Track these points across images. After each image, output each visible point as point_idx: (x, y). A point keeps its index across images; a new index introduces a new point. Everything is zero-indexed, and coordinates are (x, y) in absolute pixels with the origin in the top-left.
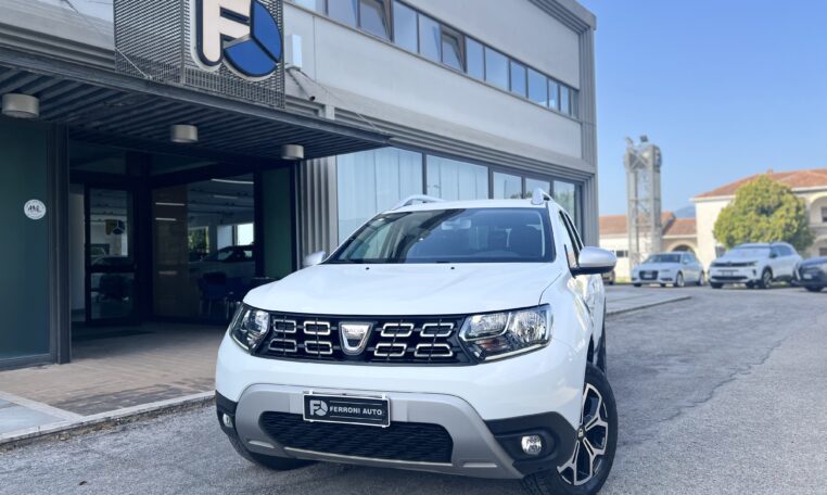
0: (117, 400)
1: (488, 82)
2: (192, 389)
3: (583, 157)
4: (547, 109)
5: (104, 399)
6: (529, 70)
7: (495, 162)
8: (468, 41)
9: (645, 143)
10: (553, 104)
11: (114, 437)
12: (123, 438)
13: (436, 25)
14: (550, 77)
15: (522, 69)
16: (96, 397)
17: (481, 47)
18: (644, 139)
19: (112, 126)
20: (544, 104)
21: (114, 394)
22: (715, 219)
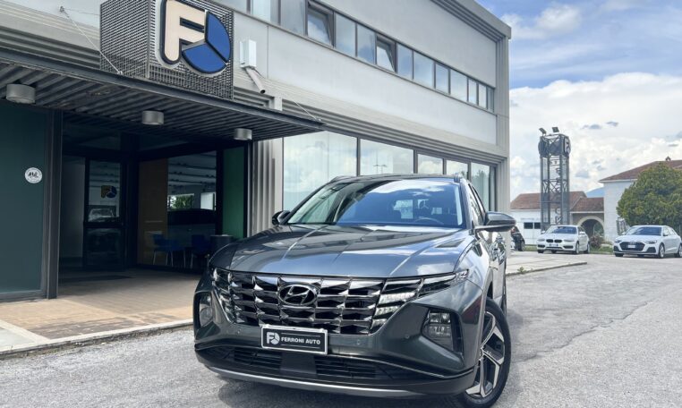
0: (81, 328)
1: (415, 80)
2: (143, 322)
3: (497, 145)
4: (468, 104)
5: (71, 327)
6: (452, 71)
7: (421, 146)
8: (399, 46)
9: (557, 133)
10: (473, 100)
11: (71, 357)
12: (78, 358)
13: (372, 33)
14: (469, 77)
15: (446, 70)
16: (65, 325)
17: (410, 51)
18: (555, 130)
19: (97, 111)
20: (464, 99)
21: (80, 324)
22: (620, 199)
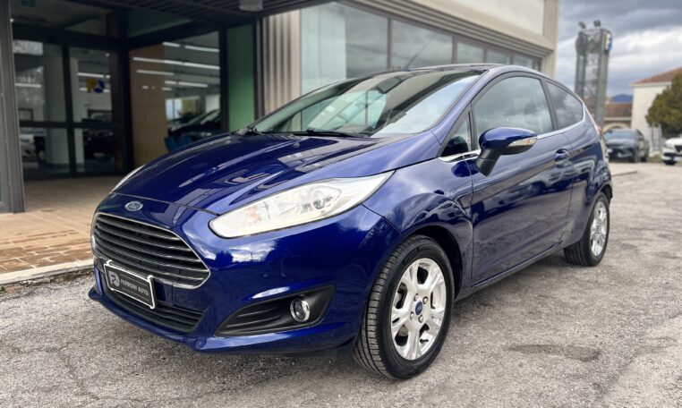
3: (544, 34)
9: (598, 28)
18: (597, 24)
22: (650, 104)
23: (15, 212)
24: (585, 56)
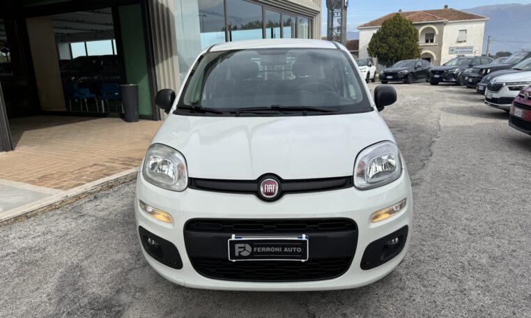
0: (78, 177)
22: (369, 41)
23: (7, 151)
24: (332, 10)
